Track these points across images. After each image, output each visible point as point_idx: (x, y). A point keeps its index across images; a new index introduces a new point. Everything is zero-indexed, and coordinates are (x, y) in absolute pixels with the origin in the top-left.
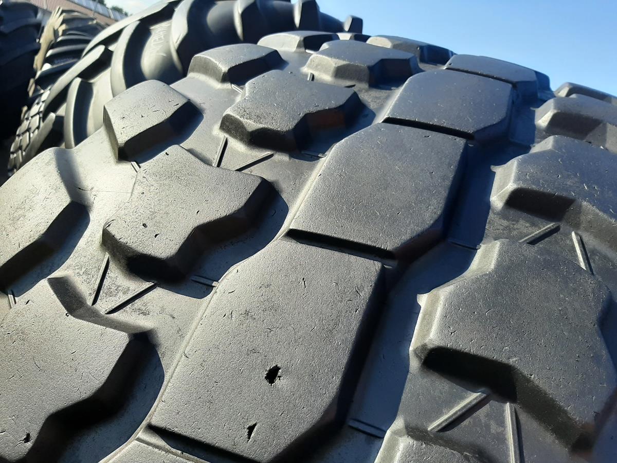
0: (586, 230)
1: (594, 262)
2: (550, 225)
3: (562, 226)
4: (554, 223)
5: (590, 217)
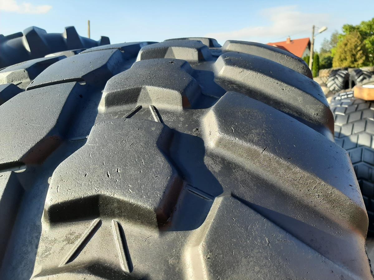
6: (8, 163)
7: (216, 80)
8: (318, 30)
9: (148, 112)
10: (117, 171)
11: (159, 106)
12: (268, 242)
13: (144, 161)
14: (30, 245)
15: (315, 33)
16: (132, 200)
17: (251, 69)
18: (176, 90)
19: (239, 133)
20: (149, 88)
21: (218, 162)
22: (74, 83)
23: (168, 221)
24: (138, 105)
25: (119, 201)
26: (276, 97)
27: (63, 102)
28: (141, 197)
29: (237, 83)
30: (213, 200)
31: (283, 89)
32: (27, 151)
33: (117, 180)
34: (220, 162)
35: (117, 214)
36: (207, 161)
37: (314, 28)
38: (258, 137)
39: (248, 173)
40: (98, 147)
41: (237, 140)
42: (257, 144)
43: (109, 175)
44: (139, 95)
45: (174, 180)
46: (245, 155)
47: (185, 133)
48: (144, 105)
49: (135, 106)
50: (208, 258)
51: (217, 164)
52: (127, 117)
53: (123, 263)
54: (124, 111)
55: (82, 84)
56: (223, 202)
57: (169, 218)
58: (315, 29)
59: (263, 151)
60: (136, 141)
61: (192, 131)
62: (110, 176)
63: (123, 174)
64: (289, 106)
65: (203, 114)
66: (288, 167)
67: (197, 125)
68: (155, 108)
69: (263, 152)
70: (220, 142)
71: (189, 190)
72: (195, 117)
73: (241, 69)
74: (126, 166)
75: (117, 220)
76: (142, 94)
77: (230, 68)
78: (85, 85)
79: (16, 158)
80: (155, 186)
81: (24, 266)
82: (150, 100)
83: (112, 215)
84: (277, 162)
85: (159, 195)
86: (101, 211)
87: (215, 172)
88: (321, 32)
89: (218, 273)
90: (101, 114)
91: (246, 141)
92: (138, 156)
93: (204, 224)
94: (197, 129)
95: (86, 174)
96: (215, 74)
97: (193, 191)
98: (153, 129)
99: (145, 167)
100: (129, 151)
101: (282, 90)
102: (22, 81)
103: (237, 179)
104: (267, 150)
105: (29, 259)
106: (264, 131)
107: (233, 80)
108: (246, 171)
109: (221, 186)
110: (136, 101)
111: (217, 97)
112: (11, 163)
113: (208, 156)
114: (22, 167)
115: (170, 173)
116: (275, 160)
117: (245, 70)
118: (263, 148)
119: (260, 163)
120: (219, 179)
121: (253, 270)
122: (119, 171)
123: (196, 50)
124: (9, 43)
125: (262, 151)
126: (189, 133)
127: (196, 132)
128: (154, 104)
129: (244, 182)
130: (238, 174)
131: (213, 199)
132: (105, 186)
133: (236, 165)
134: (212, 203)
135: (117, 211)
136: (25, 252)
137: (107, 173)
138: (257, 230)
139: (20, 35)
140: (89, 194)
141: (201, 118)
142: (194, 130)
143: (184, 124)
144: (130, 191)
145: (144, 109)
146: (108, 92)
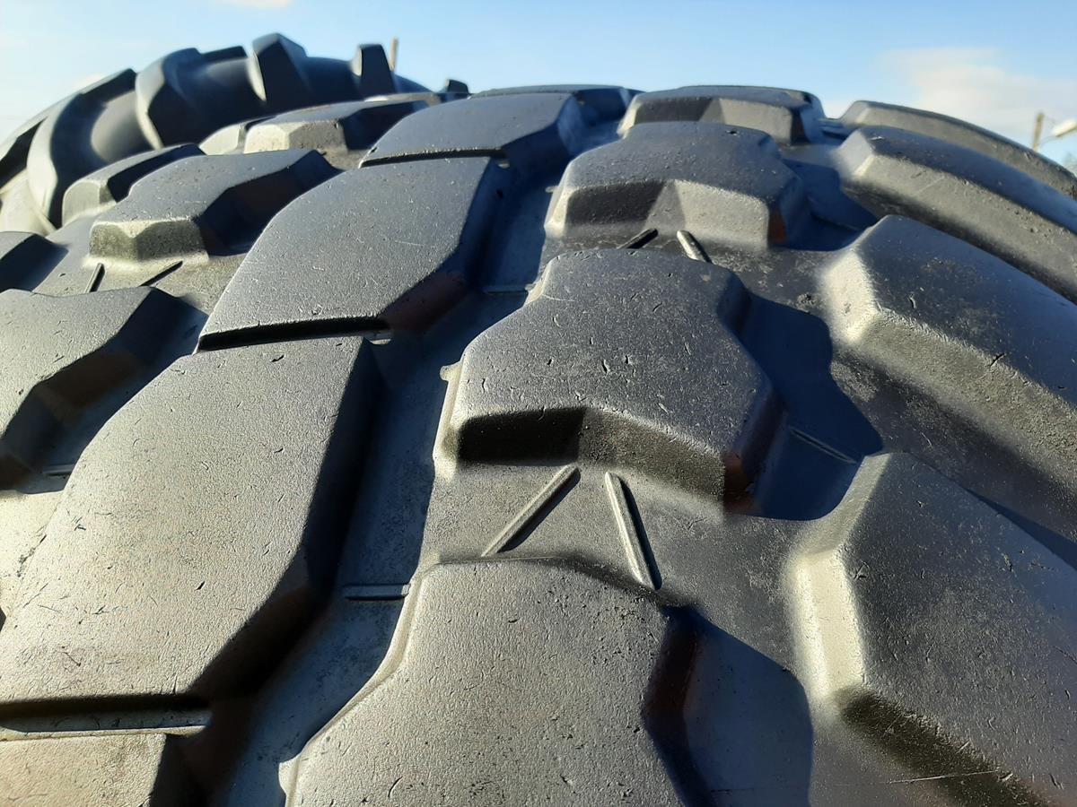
0: (628, 464)
1: (656, 535)
2: (560, 473)
3: (581, 467)
4: (566, 467)
5: (624, 434)
6: (352, 318)
7: (846, 190)
8: (1052, 127)
9: (675, 247)
10: (627, 362)
11: (702, 232)
12: (1009, 565)
13: (690, 347)
14: (406, 507)
15: (1042, 136)
16: (669, 427)
17: (946, 170)
18: (755, 195)
19: (930, 312)
20: (684, 187)
21: (866, 379)
22: (486, 160)
23: (747, 490)
24: (649, 226)
25: (633, 428)
26: (1012, 248)
27: (468, 199)
28: (691, 423)
29: (904, 201)
30: (857, 460)
31: (1032, 231)
32: (397, 296)
33: (629, 381)
34: (873, 381)
35: (621, 458)
36: (838, 370)
37: (1040, 119)
38: (979, 328)
39: (945, 414)
40: (573, 304)
41: (923, 330)
42: (979, 342)
43: (607, 367)
44: (653, 201)
45: (765, 399)
46: (941, 369)
47: (778, 301)
48: (664, 230)
49: (641, 230)
50: (860, 577)
51: (865, 383)
52: (632, 247)
53: (637, 567)
54: (613, 237)
55: (501, 165)
56: (890, 464)
57: (752, 485)
58: (1045, 123)
59: (994, 361)
60: (666, 301)
61: (795, 299)
62: (609, 370)
63: (640, 368)
64: (1043, 274)
65: (821, 261)
66: (1055, 409)
67: (810, 286)
68: (690, 238)
69: (994, 365)
70: (875, 330)
71: (797, 433)
72: (800, 269)
73: (920, 169)
74: (648, 352)
75: (618, 472)
76: (662, 200)
77: (887, 162)
78: (507, 169)
79: (372, 310)
80: (721, 405)
81: (395, 550)
82: (679, 218)
83: (608, 459)
84: (1029, 392)
85: (732, 425)
86: (582, 448)
87: (860, 401)
88: (1060, 136)
89: (886, 611)
90: (553, 240)
91: (948, 332)
92: (674, 334)
93: (839, 508)
94: (809, 297)
95: (550, 361)
96: (843, 175)
97: (808, 436)
98: (706, 278)
99: (694, 360)
100: (651, 321)
101: (1029, 233)
102: (326, 150)
103: (916, 424)
104: (1004, 361)
105: (405, 535)
106: (994, 315)
107: (893, 192)
108: (940, 410)
109: (877, 435)
110: (643, 216)
111: (855, 229)
112: (358, 319)
113: (841, 361)
114: (383, 333)
115: (757, 381)
116: (1023, 386)
117: (930, 172)
118: (993, 353)
119: (980, 393)
120: (873, 418)
121: (973, 617)
122: (630, 362)
123: (787, 112)
124: (213, 69)
125: (991, 362)
126: (789, 302)
127: (807, 304)
128: (690, 228)
129: (934, 434)
130: (920, 413)
131: (859, 460)
132: (600, 390)
133: (912, 394)
134: (856, 467)
135: (621, 452)
136: (396, 520)
137: (603, 362)
138: (981, 535)
139: (238, 52)
140: (561, 402)
141: (816, 270)
142: (800, 298)
143: (772, 280)
144: (662, 407)
145: (664, 239)
146: (578, 189)
